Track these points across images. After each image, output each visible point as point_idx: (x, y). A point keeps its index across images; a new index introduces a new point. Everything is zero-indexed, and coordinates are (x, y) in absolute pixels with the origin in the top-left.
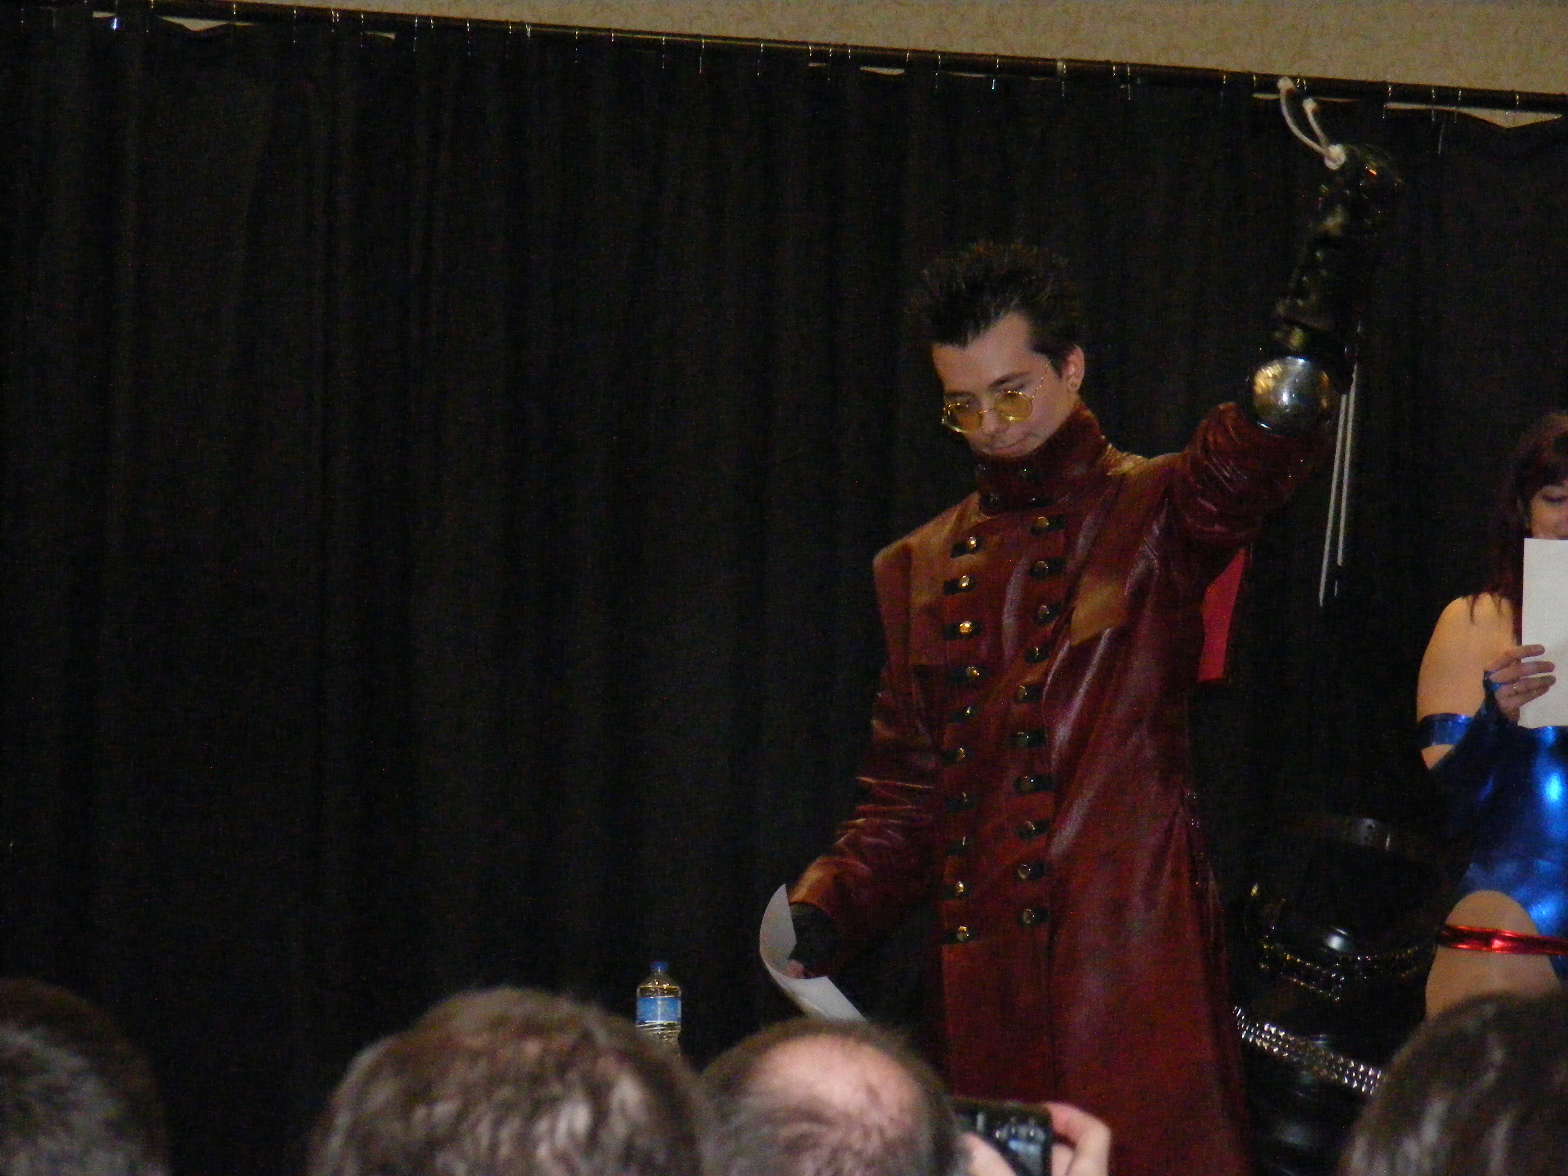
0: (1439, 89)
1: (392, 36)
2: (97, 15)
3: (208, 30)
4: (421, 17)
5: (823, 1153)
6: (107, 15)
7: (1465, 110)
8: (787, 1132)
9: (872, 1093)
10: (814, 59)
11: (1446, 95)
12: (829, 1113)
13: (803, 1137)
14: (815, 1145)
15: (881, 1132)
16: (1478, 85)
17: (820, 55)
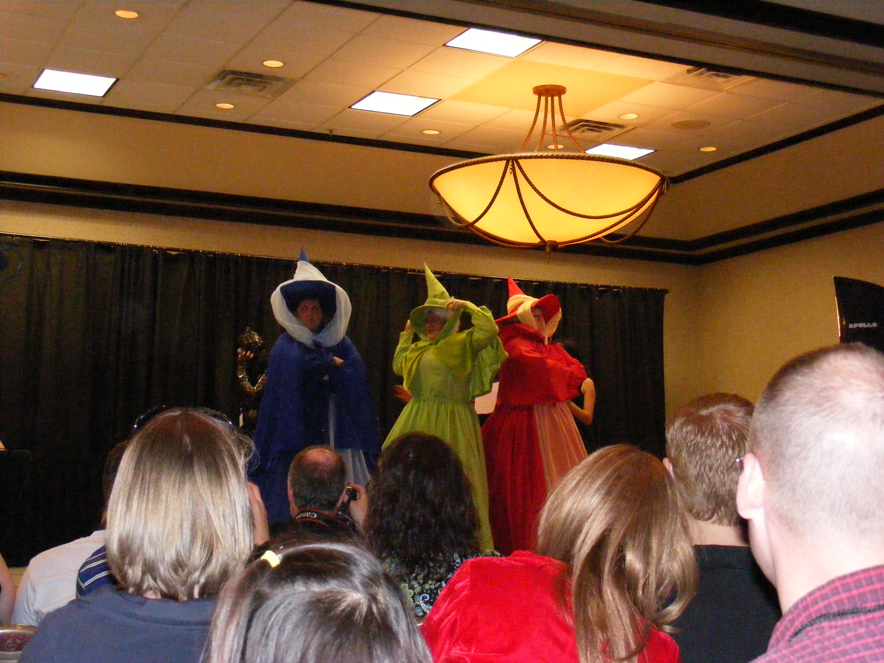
1: (212, 256)
2: (153, 251)
3: (177, 254)
6: (156, 251)
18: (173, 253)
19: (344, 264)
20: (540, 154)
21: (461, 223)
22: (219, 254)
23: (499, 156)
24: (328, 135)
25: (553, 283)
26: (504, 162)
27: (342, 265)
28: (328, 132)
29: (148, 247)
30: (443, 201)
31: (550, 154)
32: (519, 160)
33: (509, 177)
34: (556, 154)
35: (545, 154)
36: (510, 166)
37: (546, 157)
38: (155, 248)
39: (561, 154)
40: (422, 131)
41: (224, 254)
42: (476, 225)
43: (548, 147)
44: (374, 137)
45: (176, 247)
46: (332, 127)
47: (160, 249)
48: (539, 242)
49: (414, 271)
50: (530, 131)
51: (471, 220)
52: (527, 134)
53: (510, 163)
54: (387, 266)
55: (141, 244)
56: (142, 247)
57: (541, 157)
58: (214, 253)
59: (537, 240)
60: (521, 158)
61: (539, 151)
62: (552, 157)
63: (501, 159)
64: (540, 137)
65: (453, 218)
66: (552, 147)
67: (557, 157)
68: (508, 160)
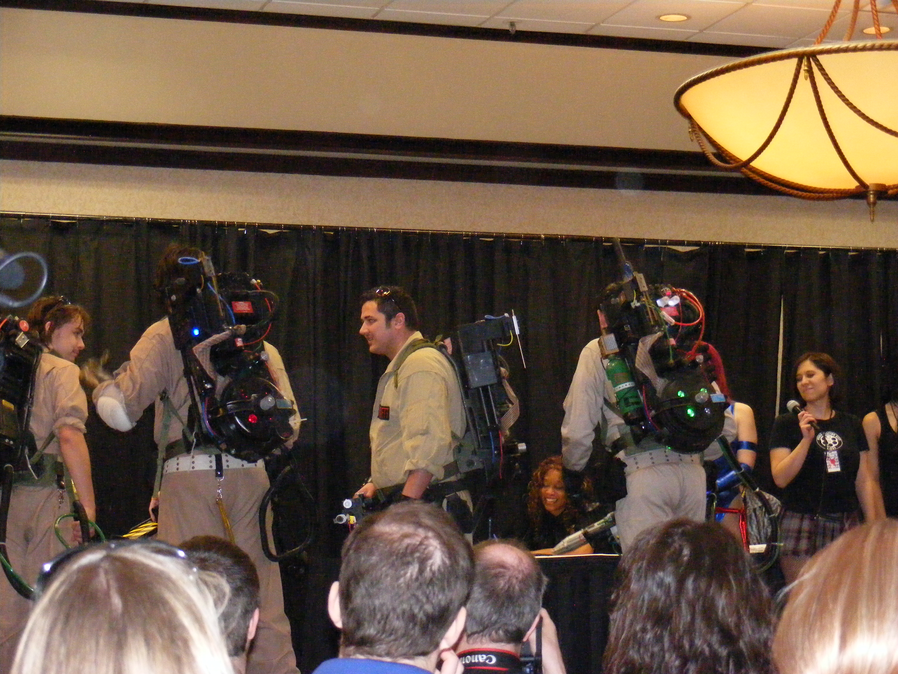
0: (661, 240)
1: (332, 233)
2: (240, 229)
3: (275, 233)
4: (341, 227)
5: (507, 577)
6: (243, 229)
7: (669, 247)
8: (493, 572)
9: (520, 560)
10: (465, 236)
11: (664, 242)
12: (508, 565)
13: (500, 573)
14: (503, 576)
15: (523, 571)
16: (674, 239)
17: (467, 235)
18: (270, 232)
19: (543, 236)
20: (852, 45)
21: (729, 163)
22: (342, 230)
23: (784, 52)
24: (508, 31)
25: (881, 251)
26: (795, 61)
27: (539, 238)
28: (507, 27)
29: (231, 225)
30: (697, 129)
31: (869, 43)
32: (819, 57)
33: (804, 83)
34: (878, 42)
35: (861, 44)
36: (804, 67)
37: (864, 49)
38: (241, 225)
39: (886, 42)
40: (658, 17)
41: (350, 230)
42: (754, 164)
43: (865, 31)
44: (580, 31)
45: (275, 222)
46: (512, 18)
47: (251, 227)
48: (857, 187)
49: (654, 242)
50: (834, 8)
51: (744, 157)
52: (830, 13)
53: (805, 62)
54: (610, 236)
55: (220, 220)
56: (221, 225)
57: (855, 50)
58: (335, 229)
59: (852, 185)
60: (822, 52)
61: (850, 39)
62: (872, 48)
63: (789, 56)
64: (850, 16)
65: (714, 155)
66: (872, 30)
67: (881, 48)
68: (800, 56)
